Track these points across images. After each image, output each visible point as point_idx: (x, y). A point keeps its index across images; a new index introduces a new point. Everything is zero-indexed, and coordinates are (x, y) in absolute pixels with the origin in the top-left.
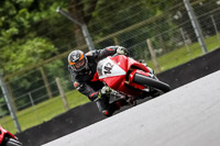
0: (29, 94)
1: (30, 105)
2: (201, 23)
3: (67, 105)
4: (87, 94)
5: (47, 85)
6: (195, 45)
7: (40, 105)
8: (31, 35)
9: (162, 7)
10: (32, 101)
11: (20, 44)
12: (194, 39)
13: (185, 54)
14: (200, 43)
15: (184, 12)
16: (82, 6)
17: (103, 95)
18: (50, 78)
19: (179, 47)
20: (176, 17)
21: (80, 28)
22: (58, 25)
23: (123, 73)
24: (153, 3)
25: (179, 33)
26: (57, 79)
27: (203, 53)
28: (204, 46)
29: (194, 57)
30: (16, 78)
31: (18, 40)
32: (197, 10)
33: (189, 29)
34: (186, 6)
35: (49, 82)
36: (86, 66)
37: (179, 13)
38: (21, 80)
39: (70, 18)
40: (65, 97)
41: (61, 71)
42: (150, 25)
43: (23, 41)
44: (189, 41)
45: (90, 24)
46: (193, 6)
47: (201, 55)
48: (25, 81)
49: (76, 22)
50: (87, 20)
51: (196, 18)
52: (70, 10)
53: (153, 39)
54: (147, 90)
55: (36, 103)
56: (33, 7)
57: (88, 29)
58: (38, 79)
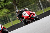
0: (4, 22)
1: (4, 24)
2: (43, 6)
3: (12, 24)
4: (20, 20)
5: (8, 20)
6: (42, 11)
7: (6, 24)
8: (4, 8)
9: (34, 2)
10: (4, 23)
11: (2, 10)
12: (41, 9)
13: (39, 13)
14: (43, 10)
15: (39, 3)
16: (16, 2)
17: (24, 20)
18: (9, 18)
19: (38, 11)
20: (37, 4)
21: (15, 7)
22: (10, 6)
23: (28, 15)
24: (32, 1)
25: (38, 8)
26: (10, 18)
27: (43, 12)
28: (44, 11)
29: (41, 13)
30: (1, 18)
31: (1, 9)
32: (42, 2)
33: (40, 7)
34: (40, 2)
35: (8, 19)
36: (20, 13)
37: (38, 3)
38: (2, 18)
39: (13, 4)
40: (12, 22)
41: (11, 16)
42: (31, 6)
43: (2, 9)
44: (40, 10)
45: (18, 6)
46: (41, 2)
47: (43, 13)
48: (3, 19)
49: (14, 5)
50: (17, 5)
51: (42, 4)
52: (13, 3)
53: (32, 9)
54: (34, 19)
55: (5, 24)
56: (5, 2)
57: (17, 7)
58: (6, 18)
